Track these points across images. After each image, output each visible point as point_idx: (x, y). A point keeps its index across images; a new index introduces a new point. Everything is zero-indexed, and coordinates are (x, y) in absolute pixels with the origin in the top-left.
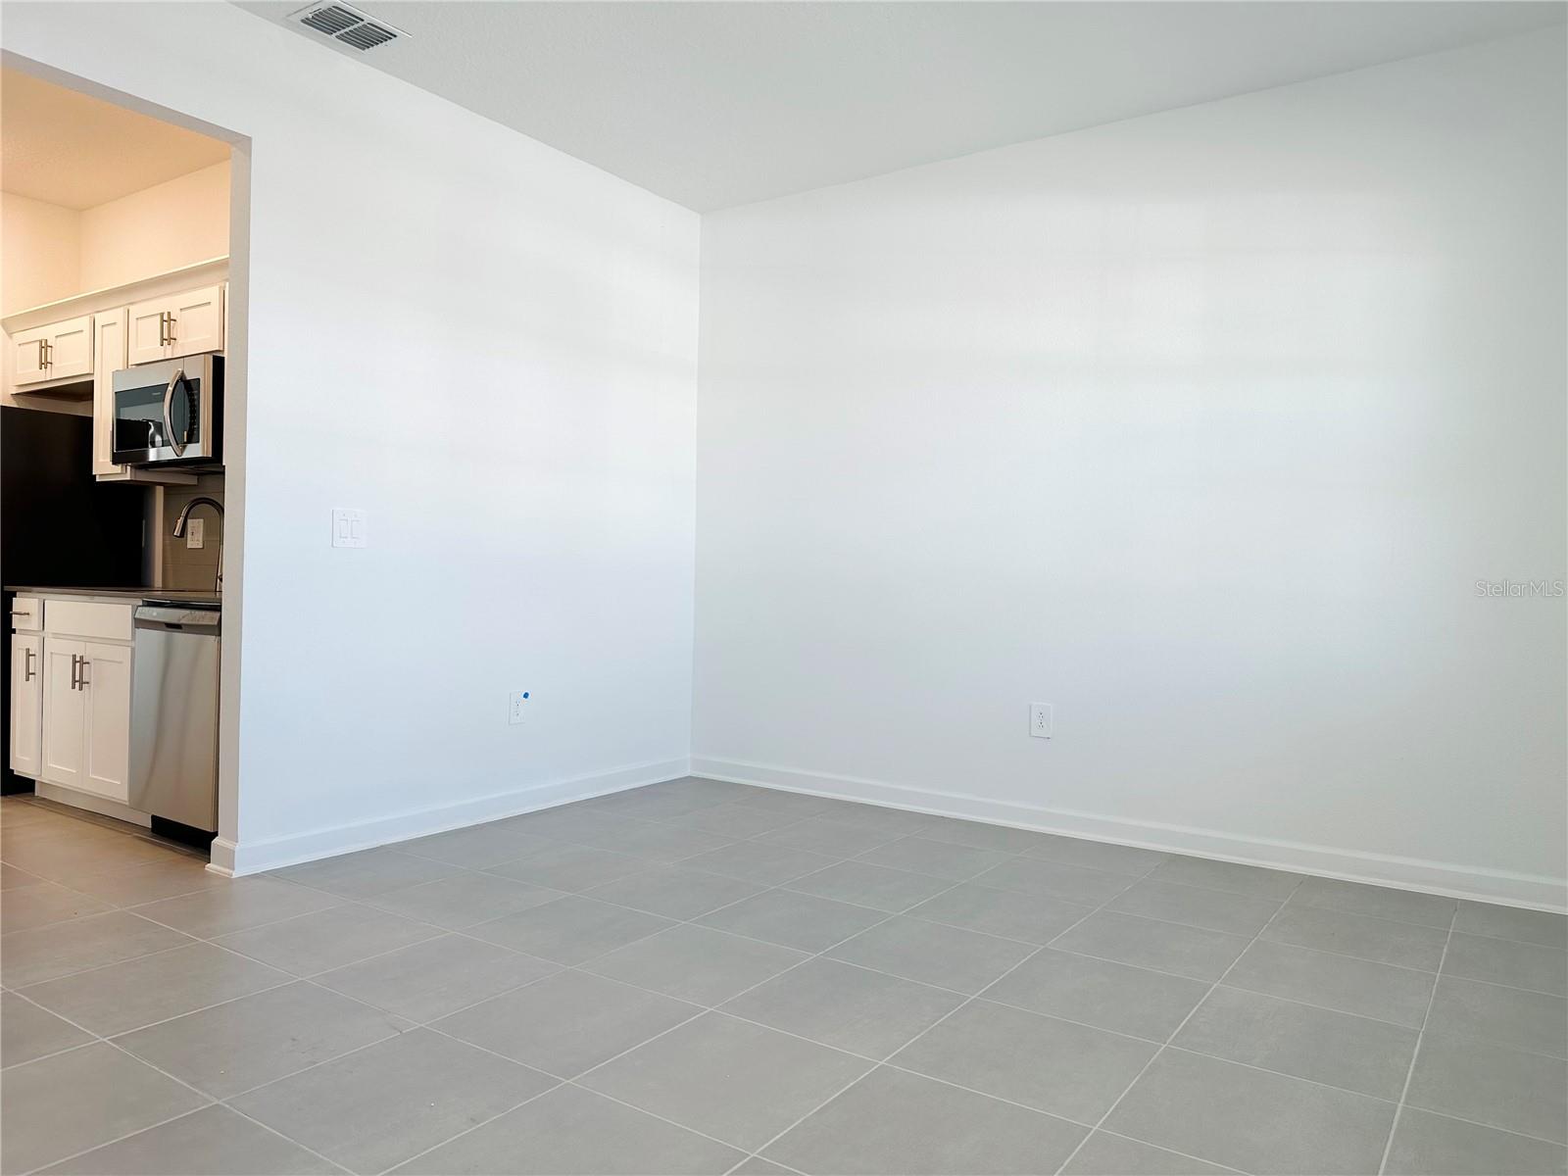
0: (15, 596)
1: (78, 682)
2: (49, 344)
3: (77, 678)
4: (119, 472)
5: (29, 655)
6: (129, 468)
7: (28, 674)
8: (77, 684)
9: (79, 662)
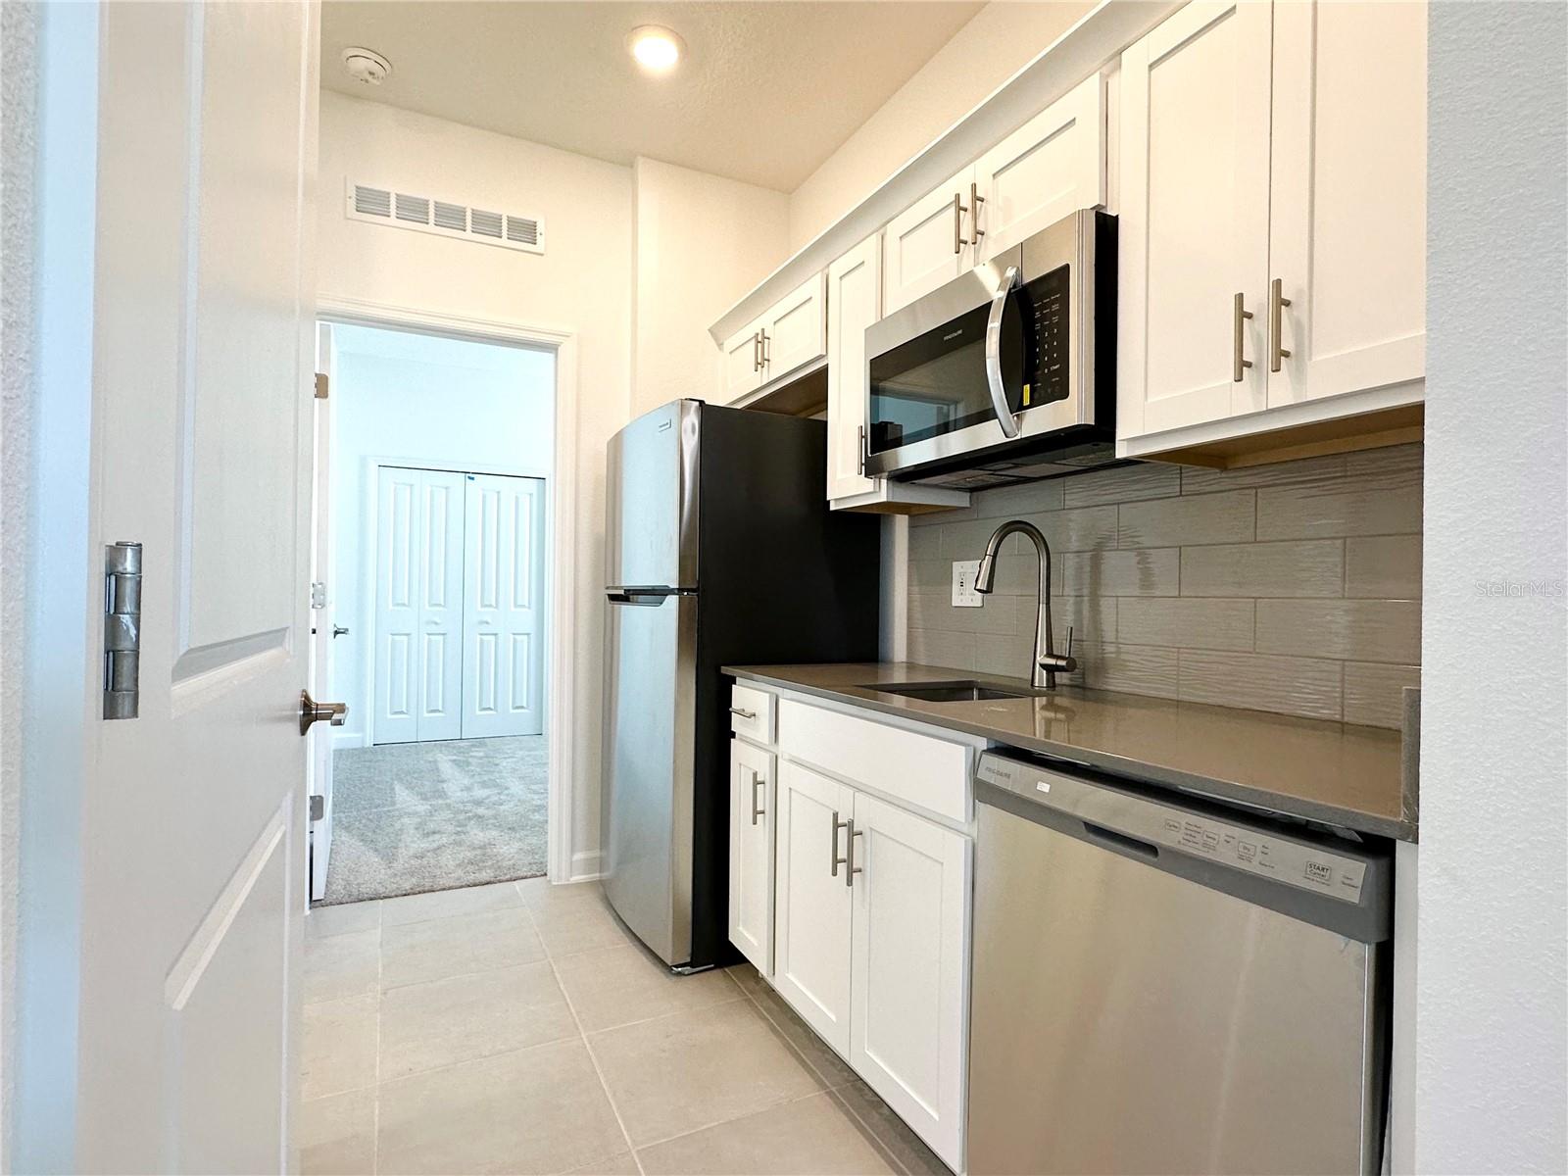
0: (735, 683)
1: (845, 865)
2: (766, 335)
3: (842, 854)
4: (872, 490)
5: (756, 783)
6: (884, 482)
7: (756, 813)
8: (842, 868)
9: (845, 830)
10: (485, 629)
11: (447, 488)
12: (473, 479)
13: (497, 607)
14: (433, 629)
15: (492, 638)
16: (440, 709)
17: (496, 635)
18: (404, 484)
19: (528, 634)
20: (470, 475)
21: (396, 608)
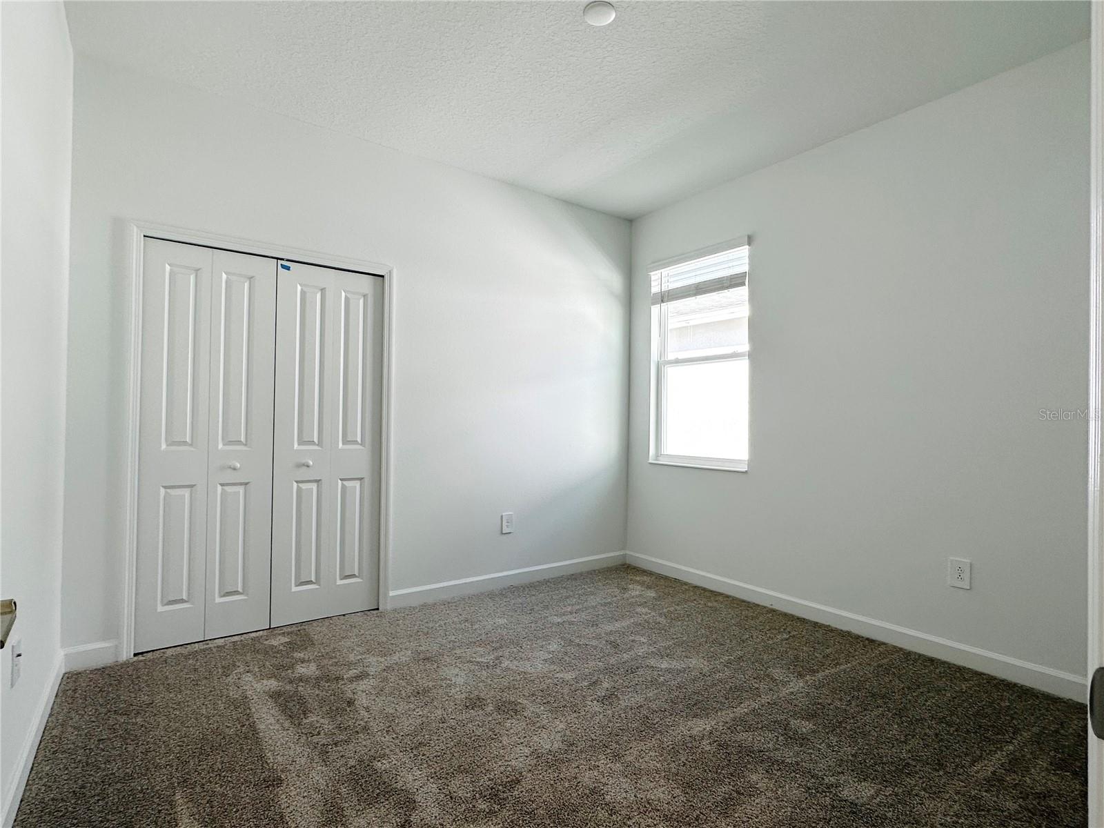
10: (303, 474)
11: (251, 278)
12: (288, 268)
13: (320, 444)
14: (230, 477)
15: (314, 486)
16: (240, 590)
17: (318, 481)
18: (187, 268)
19: (361, 479)
20: (285, 263)
21: (173, 448)
